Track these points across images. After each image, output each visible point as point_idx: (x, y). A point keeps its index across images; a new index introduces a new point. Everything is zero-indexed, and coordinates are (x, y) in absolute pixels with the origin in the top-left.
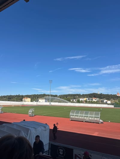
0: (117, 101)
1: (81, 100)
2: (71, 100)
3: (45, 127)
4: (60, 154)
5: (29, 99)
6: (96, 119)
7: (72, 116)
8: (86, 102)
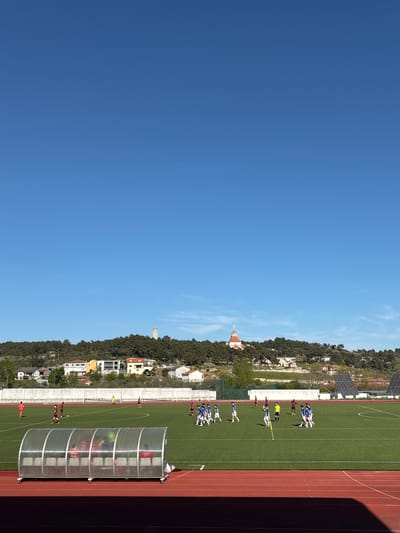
0: (229, 371)
1: (69, 369)
2: (21, 375)
6: (146, 462)
7: (28, 462)
8: (95, 379)
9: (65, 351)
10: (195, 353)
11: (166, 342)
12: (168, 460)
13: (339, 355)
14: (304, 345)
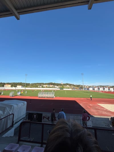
0: (61, 87)
2: (39, 86)
3: (24, 103)
4: (34, 118)
5: (10, 86)
6: (52, 96)
7: (39, 96)
8: (47, 87)
9: (43, 84)
10: (58, 85)
11: (54, 83)
12: (54, 96)
13: (74, 85)
14: (70, 84)
